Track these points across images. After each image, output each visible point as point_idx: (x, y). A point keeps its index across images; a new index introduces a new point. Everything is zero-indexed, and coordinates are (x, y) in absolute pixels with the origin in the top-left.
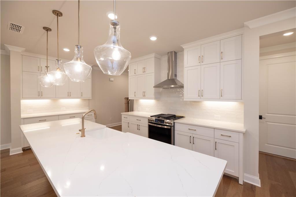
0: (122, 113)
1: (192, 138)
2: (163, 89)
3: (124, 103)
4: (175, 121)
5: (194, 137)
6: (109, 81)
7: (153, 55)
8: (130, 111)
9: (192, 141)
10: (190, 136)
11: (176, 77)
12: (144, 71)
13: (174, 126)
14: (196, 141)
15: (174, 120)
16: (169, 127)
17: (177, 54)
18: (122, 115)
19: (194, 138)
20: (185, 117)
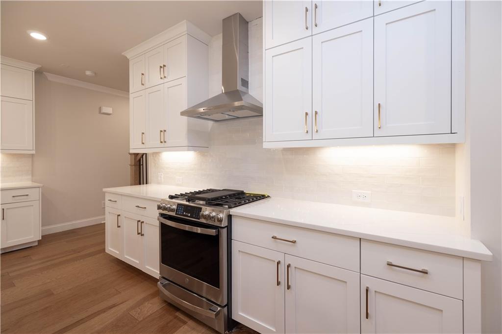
0: (105, 190)
1: (283, 269)
2: (216, 124)
3: (130, 163)
4: (234, 211)
5: (289, 266)
6: (100, 112)
7: (182, 28)
8: (143, 184)
9: (282, 279)
10: (278, 263)
11: (247, 87)
12: (163, 77)
13: (229, 228)
14: (296, 278)
15: (230, 207)
16: (213, 232)
17: (249, 25)
18: (106, 194)
19: (291, 270)
20: (268, 197)
